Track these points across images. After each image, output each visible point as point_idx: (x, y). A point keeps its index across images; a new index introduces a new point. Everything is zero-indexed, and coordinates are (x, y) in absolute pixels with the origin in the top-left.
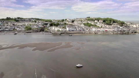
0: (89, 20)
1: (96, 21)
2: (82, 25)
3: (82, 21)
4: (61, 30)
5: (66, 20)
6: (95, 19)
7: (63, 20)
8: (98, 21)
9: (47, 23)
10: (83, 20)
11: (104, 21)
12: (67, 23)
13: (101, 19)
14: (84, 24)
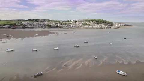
0: (87, 21)
1: (91, 22)
2: (81, 24)
3: (82, 22)
4: (68, 26)
5: (71, 21)
7: (69, 21)
8: (93, 22)
9: (57, 23)
11: (97, 22)
12: (71, 23)
13: (96, 20)
14: (82, 24)
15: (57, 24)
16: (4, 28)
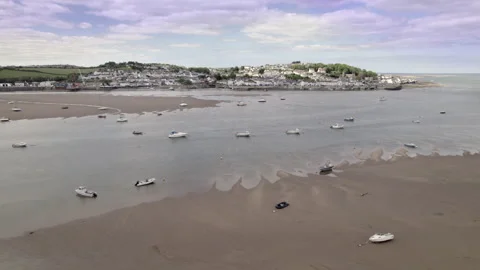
0: (296, 68)
1: (310, 71)
2: (284, 78)
3: (280, 71)
4: (246, 83)
5: (243, 68)
6: (310, 67)
7: (237, 70)
8: (316, 70)
9: (201, 74)
10: (282, 68)
11: (328, 71)
12: (249, 74)
13: (324, 66)
14: (286, 76)
15: (203, 77)
16: (43, 89)
